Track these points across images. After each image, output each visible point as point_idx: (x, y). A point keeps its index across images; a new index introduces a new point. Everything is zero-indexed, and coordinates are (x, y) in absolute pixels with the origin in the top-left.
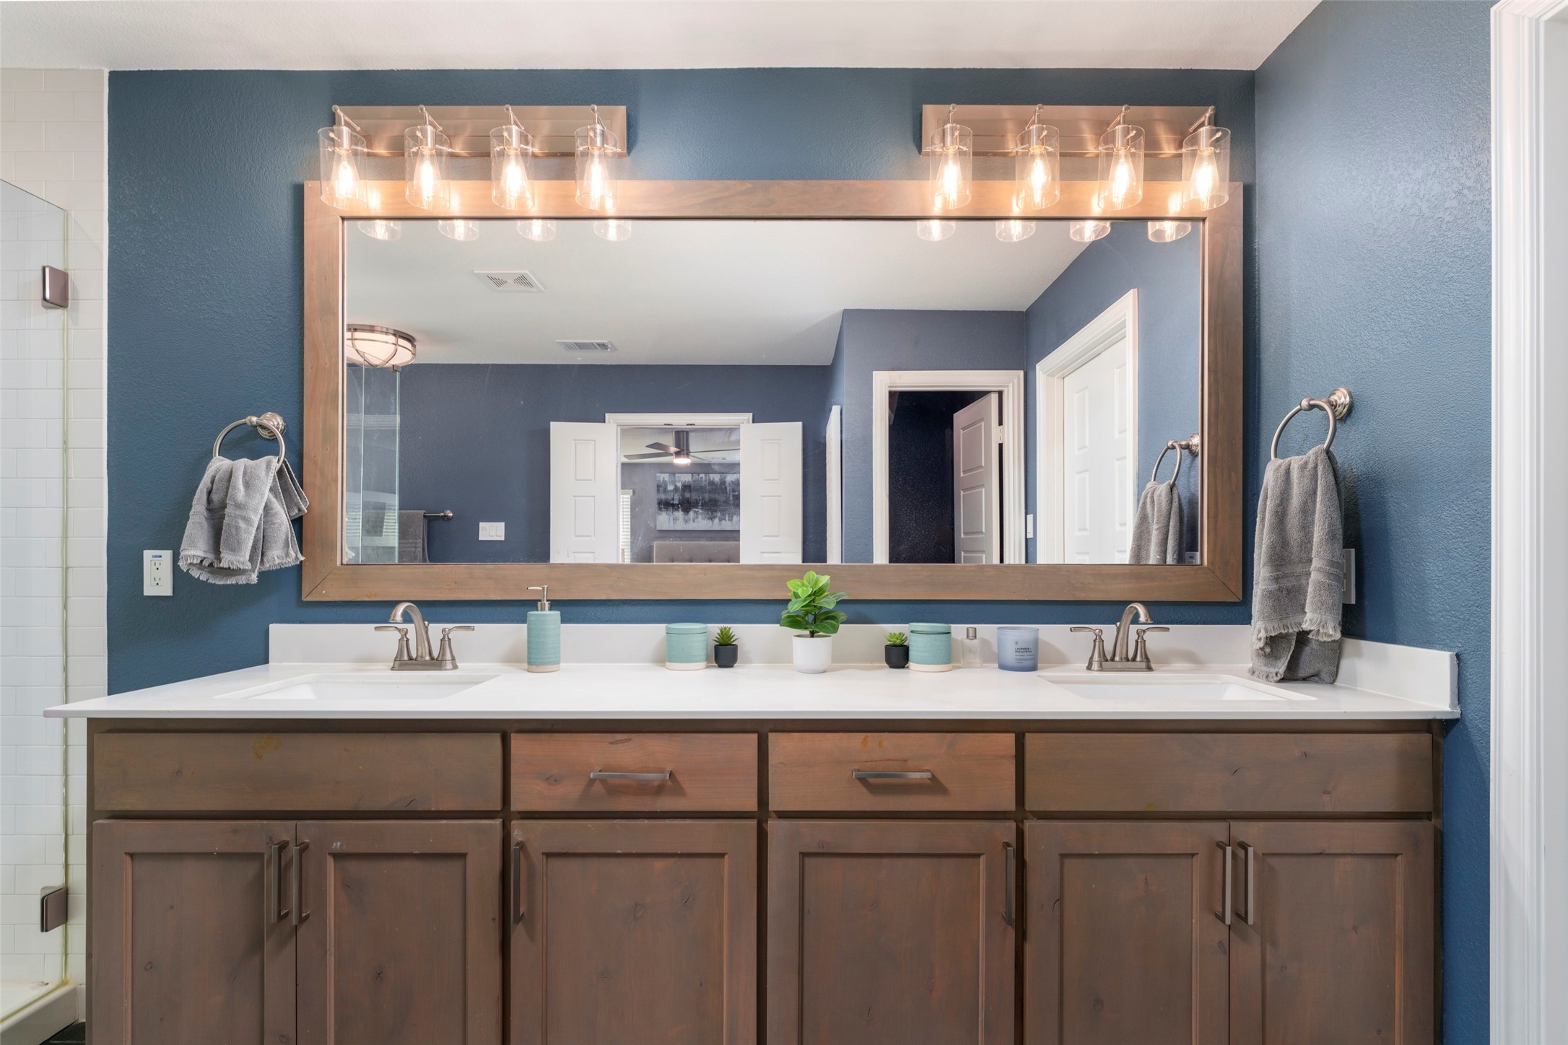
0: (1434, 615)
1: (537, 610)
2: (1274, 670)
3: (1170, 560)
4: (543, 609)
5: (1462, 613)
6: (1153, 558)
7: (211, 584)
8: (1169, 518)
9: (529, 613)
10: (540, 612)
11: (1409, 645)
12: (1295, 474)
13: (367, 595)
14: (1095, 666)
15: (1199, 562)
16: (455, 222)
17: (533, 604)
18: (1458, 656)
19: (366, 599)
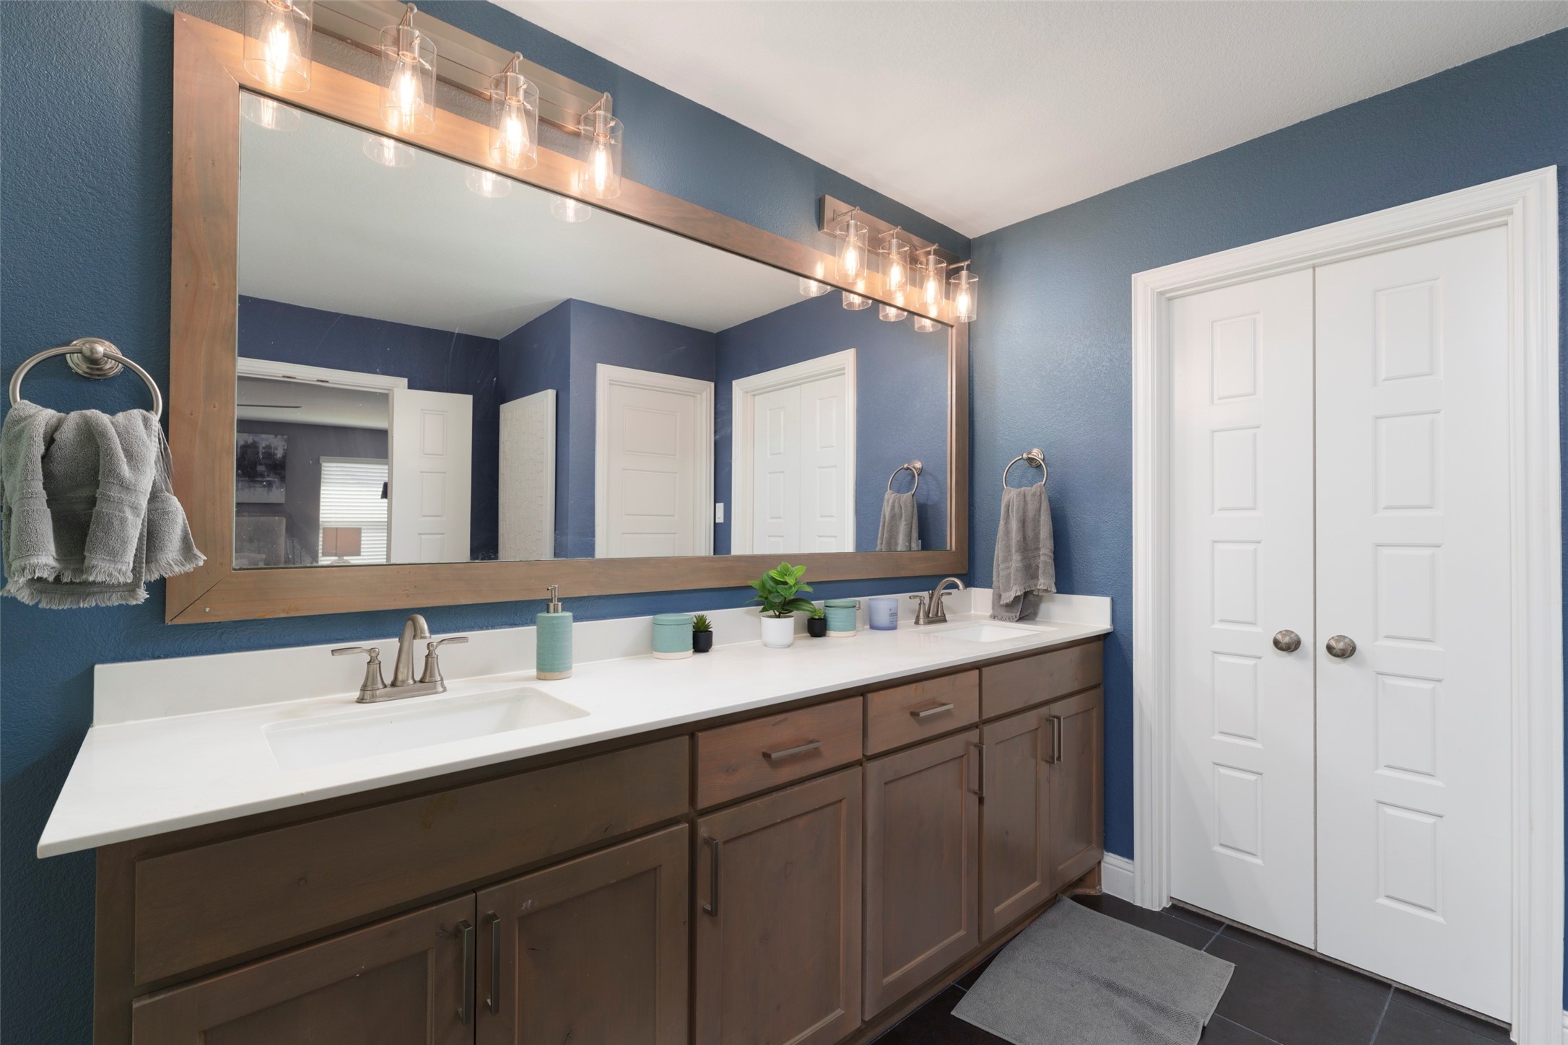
0: (1097, 578)
1: (548, 612)
2: (1013, 615)
3: (914, 546)
4: (555, 611)
5: (1114, 577)
6: (901, 545)
7: (44, 610)
8: (912, 517)
9: (539, 615)
10: (552, 615)
11: (1082, 594)
12: (1029, 499)
13: (284, 610)
14: (921, 621)
15: (949, 548)
16: (385, 140)
17: (545, 605)
18: (1112, 599)
19: (282, 615)
